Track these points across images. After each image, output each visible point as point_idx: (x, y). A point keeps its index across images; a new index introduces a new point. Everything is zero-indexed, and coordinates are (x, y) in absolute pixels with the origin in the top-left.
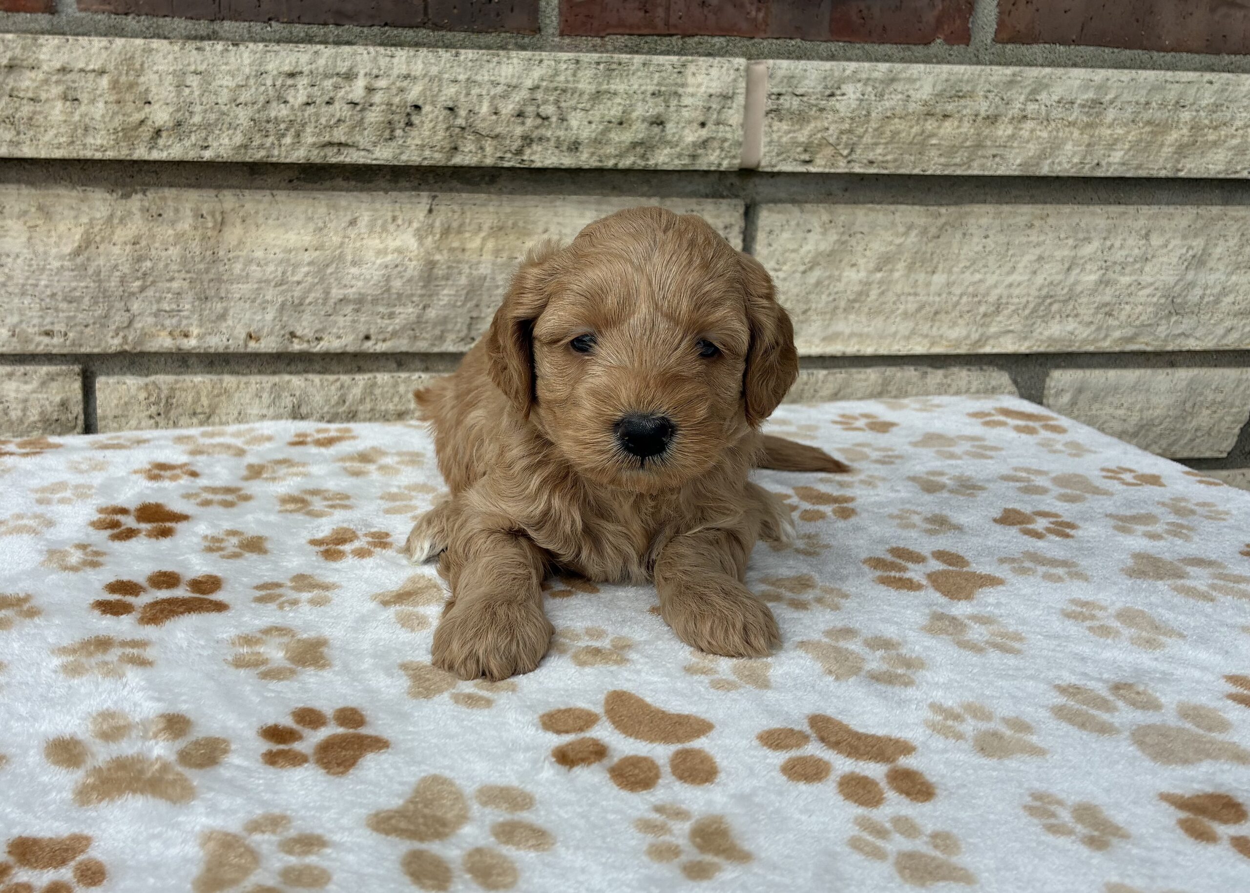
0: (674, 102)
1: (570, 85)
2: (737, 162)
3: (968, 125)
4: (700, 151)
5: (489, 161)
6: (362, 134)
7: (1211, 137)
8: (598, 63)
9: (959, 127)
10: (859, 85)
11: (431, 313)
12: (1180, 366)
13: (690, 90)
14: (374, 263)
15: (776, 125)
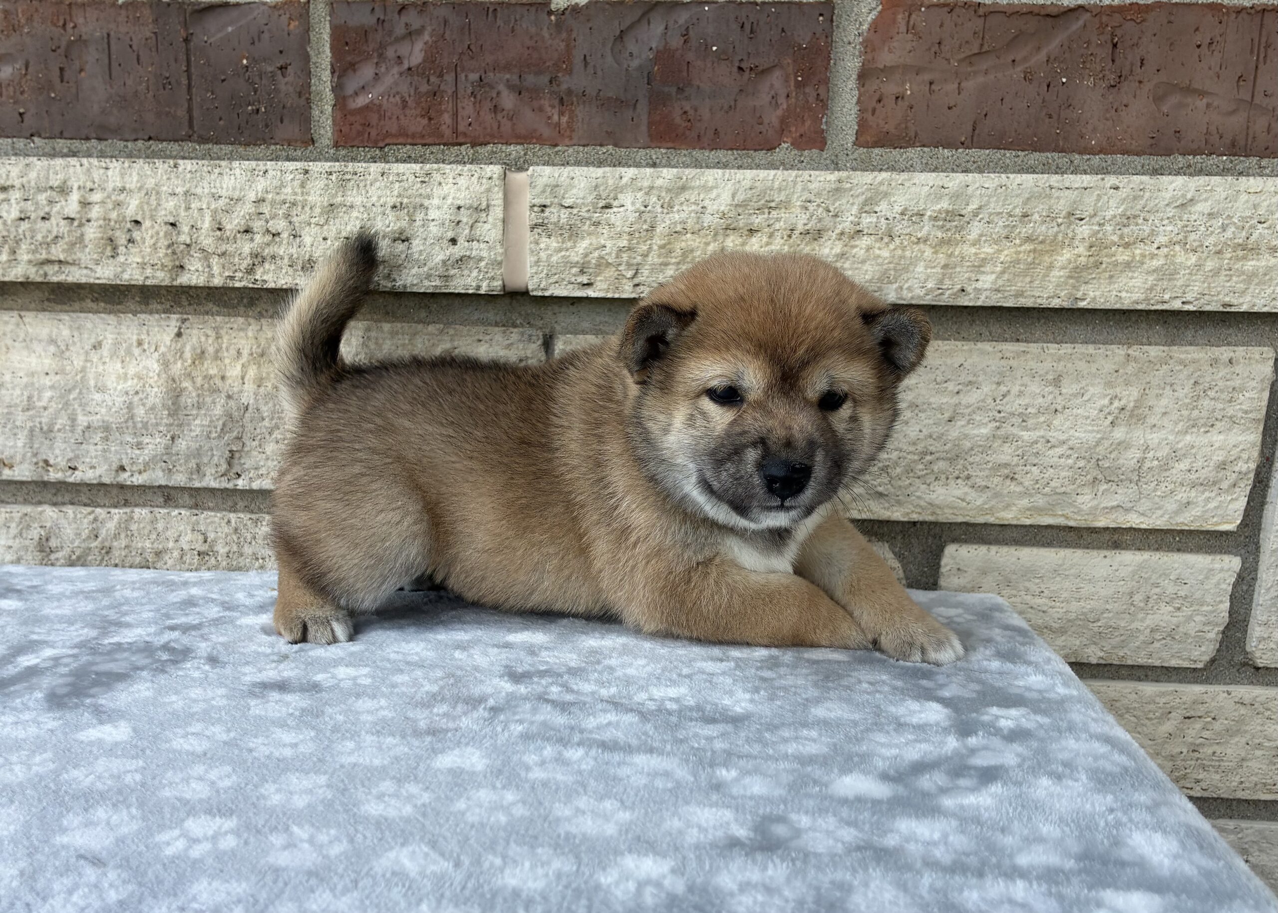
0: (419, 216)
1: (299, 198)
2: (498, 284)
3: (782, 241)
4: (452, 272)
5: (217, 281)
6: (83, 252)
7: (1123, 256)
8: (331, 174)
9: (768, 244)
10: (639, 195)
11: (182, 445)
12: (1126, 548)
13: (436, 201)
14: (115, 389)
15: (544, 242)
